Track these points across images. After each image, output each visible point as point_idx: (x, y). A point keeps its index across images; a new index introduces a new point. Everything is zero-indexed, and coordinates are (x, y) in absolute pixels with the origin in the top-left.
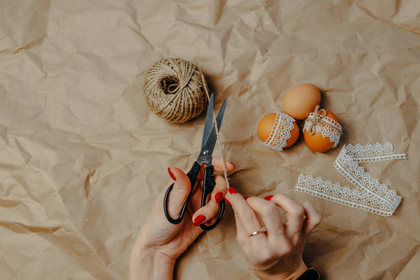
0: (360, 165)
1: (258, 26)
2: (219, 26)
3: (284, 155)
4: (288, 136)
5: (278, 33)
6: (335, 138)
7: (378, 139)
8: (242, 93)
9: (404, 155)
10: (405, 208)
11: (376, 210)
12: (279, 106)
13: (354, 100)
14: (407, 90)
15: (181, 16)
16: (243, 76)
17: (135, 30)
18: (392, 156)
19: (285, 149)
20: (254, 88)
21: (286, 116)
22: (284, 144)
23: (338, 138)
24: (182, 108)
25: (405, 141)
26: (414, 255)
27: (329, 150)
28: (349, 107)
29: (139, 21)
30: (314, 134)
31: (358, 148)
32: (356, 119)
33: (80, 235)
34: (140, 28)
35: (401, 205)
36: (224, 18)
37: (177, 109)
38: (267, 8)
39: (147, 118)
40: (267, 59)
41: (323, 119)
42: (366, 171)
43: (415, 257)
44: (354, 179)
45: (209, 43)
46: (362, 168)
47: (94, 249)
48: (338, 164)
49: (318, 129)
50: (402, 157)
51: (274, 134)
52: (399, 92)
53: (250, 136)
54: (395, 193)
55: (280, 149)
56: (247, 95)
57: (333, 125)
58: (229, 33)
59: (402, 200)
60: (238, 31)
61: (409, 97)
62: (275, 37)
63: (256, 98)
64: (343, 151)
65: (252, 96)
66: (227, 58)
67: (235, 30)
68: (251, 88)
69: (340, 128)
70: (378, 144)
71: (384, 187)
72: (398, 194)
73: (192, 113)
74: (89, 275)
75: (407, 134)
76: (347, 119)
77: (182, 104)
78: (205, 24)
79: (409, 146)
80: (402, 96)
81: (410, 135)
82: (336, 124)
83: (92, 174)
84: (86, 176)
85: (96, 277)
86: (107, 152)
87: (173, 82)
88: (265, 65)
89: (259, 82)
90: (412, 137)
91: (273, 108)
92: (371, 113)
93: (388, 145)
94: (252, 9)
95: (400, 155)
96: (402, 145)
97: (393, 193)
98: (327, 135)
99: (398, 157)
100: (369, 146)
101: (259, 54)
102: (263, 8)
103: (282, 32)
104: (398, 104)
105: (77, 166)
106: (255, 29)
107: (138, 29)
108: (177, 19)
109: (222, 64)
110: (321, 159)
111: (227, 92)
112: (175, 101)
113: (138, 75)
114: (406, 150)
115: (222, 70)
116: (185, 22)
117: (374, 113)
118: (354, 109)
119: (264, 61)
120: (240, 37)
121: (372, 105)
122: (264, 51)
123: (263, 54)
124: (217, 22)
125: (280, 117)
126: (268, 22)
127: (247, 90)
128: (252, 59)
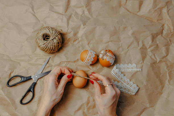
0: (122, 73)
1: (83, 14)
2: (67, 13)
3: (91, 67)
4: (93, 60)
5: (90, 17)
6: (112, 61)
7: (130, 62)
8: (74, 41)
9: (140, 69)
10: (140, 92)
11: (128, 92)
12: (89, 47)
13: (121, 45)
14: (143, 42)
15: (52, 9)
16: (75, 34)
17: (33, 14)
18: (135, 70)
19: (91, 65)
20: (80, 39)
21: (92, 51)
22: (91, 63)
23: (113, 61)
24: (48, 47)
25: (141, 63)
26: (143, 112)
27: (109, 66)
28: (118, 48)
29: (35, 10)
30: (103, 60)
31: (122, 66)
32: (121, 53)
33: (5, 97)
34: (35, 13)
35: (138, 90)
36: (69, 10)
37: (45, 47)
38: (86, 7)
39: (36, 50)
40: (85, 27)
41: (107, 54)
42: (124, 75)
43: (144, 113)
44: (119, 79)
45: (62, 20)
46: (123, 75)
47: (11, 103)
48: (113, 72)
49: (105, 57)
50: (140, 70)
51: (87, 59)
52: (140, 43)
53: (77, 59)
54: (136, 86)
55: (89, 65)
56: (77, 42)
57: (111, 56)
58: (70, 17)
59: (139, 89)
60: (74, 16)
61: (143, 45)
62: (89, 19)
63: (80, 43)
64: (115, 67)
65: (79, 42)
66: (69, 27)
67: (73, 15)
68: (78, 39)
69: (114, 57)
70: (130, 65)
71: (132, 83)
72: (137, 86)
73: (51, 51)
74: (8, 114)
75: (142, 61)
76: (117, 53)
77: (48, 46)
78: (61, 12)
79: (143, 66)
80: (141, 45)
81: (143, 61)
82: (112, 56)
83: (13, 72)
84: (10, 73)
85: (10, 115)
86: (19, 63)
87: (49, 36)
88: (84, 30)
89: (82, 37)
90: (144, 62)
91: (87, 48)
92: (128, 51)
93: (134, 65)
94: (80, 7)
95: (139, 69)
96: (140, 65)
97: (135, 85)
98: (108, 60)
99: (138, 70)
100: (126, 65)
101: (82, 25)
102: (85, 7)
103: (92, 17)
104: (139, 48)
105: (6, 69)
106: (81, 15)
107: (34, 14)
108: (50, 10)
109: (67, 29)
110: (106, 70)
111: (69, 40)
112: (46, 44)
113: (33, 32)
114: (142, 68)
115: (67, 31)
116: (53, 11)
117: (129, 51)
118: (121, 49)
119: (84, 28)
120: (75, 18)
121: (128, 47)
122: (84, 24)
123: (84, 25)
124: (66, 12)
125: (90, 52)
126: (86, 12)
127: (76, 40)
128: (79, 27)
